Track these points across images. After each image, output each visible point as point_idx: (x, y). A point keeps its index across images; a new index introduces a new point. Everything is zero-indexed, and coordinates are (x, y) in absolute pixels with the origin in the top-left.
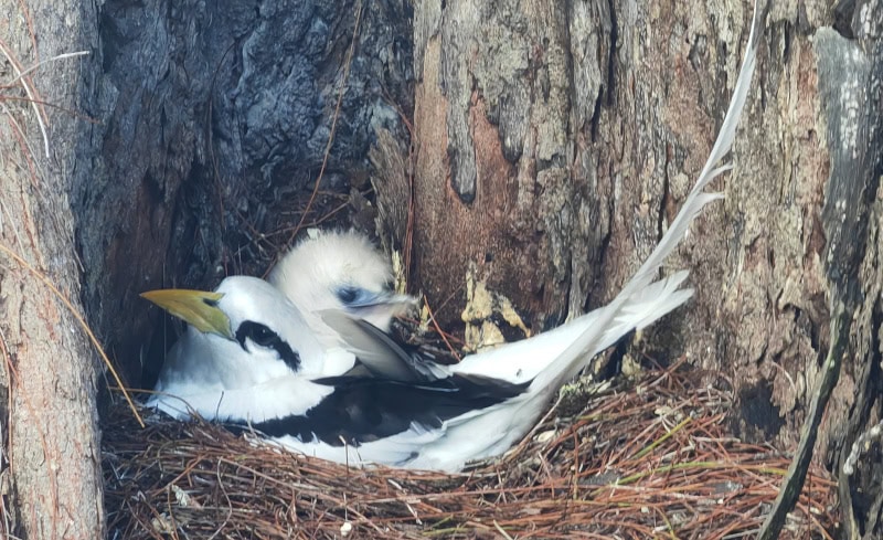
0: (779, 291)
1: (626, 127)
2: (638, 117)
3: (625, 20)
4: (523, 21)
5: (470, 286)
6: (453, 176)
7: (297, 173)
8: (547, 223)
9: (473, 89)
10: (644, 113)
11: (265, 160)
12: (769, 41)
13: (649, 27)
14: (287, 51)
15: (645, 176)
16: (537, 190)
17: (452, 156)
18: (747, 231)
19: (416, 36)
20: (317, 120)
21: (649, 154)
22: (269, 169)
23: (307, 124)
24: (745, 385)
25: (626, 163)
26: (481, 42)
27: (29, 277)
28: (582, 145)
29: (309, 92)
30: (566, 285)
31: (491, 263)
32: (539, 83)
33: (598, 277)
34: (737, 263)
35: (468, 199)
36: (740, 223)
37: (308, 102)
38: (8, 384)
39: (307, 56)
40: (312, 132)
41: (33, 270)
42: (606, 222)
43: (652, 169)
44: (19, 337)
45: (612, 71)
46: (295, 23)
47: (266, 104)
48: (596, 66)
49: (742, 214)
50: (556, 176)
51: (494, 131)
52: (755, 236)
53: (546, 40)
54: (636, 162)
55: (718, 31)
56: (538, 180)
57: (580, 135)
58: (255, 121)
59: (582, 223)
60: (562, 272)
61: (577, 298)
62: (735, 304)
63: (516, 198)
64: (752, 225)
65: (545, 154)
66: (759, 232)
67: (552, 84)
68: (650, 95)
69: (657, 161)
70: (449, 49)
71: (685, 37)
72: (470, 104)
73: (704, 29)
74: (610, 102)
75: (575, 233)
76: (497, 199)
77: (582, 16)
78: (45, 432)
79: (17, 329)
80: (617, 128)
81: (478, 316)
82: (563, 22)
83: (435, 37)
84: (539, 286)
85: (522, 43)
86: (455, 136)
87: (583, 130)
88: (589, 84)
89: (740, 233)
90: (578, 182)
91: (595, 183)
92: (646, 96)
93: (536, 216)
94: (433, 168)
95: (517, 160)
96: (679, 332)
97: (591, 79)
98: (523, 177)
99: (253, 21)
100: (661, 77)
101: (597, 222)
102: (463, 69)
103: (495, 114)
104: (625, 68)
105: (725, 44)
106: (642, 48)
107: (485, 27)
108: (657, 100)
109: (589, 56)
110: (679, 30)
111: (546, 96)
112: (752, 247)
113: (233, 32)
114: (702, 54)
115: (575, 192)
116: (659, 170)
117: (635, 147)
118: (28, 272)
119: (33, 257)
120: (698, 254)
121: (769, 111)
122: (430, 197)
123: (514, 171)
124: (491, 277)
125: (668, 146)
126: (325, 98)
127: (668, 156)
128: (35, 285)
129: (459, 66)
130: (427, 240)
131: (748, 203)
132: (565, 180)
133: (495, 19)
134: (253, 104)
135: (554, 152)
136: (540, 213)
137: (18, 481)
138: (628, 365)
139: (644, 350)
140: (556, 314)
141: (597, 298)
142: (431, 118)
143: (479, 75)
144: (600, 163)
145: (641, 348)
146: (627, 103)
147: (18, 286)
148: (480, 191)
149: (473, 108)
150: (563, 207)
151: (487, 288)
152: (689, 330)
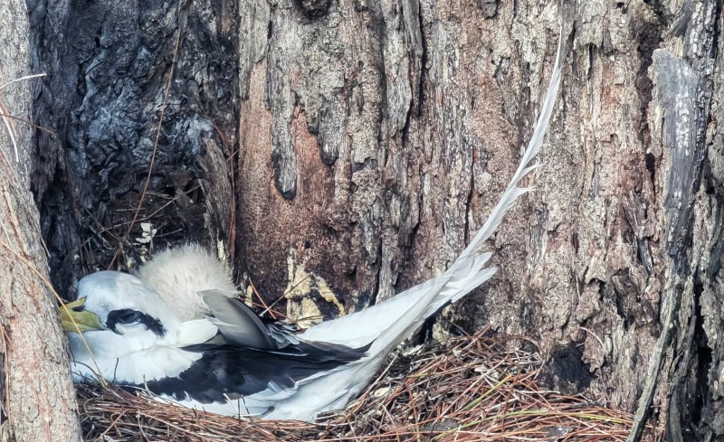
0: (584, 268)
1: (435, 135)
2: (447, 126)
3: (435, 46)
4: (341, 48)
5: (291, 269)
6: (277, 177)
7: (125, 176)
8: (361, 215)
9: (296, 104)
10: (452, 122)
11: (103, 165)
12: (571, 61)
13: (457, 51)
14: (119, 75)
15: (453, 174)
16: (352, 188)
17: (276, 161)
18: (550, 219)
19: (242, 61)
20: (140, 132)
21: (457, 157)
22: (106, 173)
23: (133, 136)
24: (557, 347)
25: (434, 165)
26: (303, 65)
27: (15, 261)
28: (394, 150)
29: (137, 108)
30: (376, 266)
31: (310, 249)
32: (354, 99)
33: (408, 260)
34: (541, 246)
35: (289, 196)
36: (543, 213)
37: (136, 118)
38: (4, 351)
39: (134, 79)
40: (137, 142)
41: (19, 255)
42: (416, 214)
43: (460, 169)
44: (12, 312)
45: (422, 89)
46: (127, 51)
47: (103, 119)
48: (407, 84)
49: (546, 205)
50: (368, 176)
51: (313, 139)
52: (557, 223)
53: (361, 63)
54: (444, 164)
55: (522, 54)
56: (353, 180)
57: (392, 142)
58: (94, 134)
59: (393, 215)
60: (373, 256)
61: (387, 277)
62: (540, 280)
63: (332, 195)
64: (555, 214)
65: (359, 158)
66: (561, 220)
67: (365, 100)
68: (458, 107)
69: (464, 163)
70: (274, 72)
71: (490, 60)
72: (293, 117)
73: (509, 52)
74: (420, 114)
75: (386, 223)
76: (316, 196)
77: (395, 43)
78: (38, 390)
79: (9, 304)
80: (427, 136)
81: (298, 294)
82: (377, 48)
83: (260, 61)
84: (352, 268)
85: (339, 66)
86: (279, 144)
87: (394, 138)
88: (401, 99)
89: (543, 220)
90: (390, 181)
91: (405, 181)
92: (454, 109)
93: (351, 209)
94: (259, 171)
95: (333, 164)
96: (482, 304)
97: (401, 95)
98: (339, 177)
99: (93, 50)
100: (469, 92)
101: (408, 214)
102: (287, 88)
103: (314, 125)
104: (434, 86)
105: (528, 64)
106: (451, 69)
107: (307, 53)
108: (465, 111)
109: (401, 76)
110: (484, 53)
111: (361, 110)
112: (554, 233)
113: (78, 59)
114: (505, 73)
115: (387, 189)
116: (466, 170)
117: (443, 151)
118: (14, 258)
119: (17, 244)
120: (501, 240)
121: (570, 119)
122: (255, 195)
123: (331, 173)
124: (309, 261)
125: (474, 149)
126: (147, 113)
127: (474, 158)
128: (21, 269)
129: (283, 86)
130: (252, 231)
131: (551, 196)
132: (376, 179)
133: (316, 46)
134: (93, 119)
135: (367, 156)
136: (354, 207)
137: (16, 431)
138: (438, 333)
139: (452, 320)
140: (368, 291)
141: (407, 277)
142: (257, 129)
143: (301, 93)
144: (410, 165)
145: (449, 318)
146: (436, 115)
147: (8, 269)
148: (300, 190)
149: (295, 120)
150: (374, 202)
151: (306, 270)
152: (492, 302)
